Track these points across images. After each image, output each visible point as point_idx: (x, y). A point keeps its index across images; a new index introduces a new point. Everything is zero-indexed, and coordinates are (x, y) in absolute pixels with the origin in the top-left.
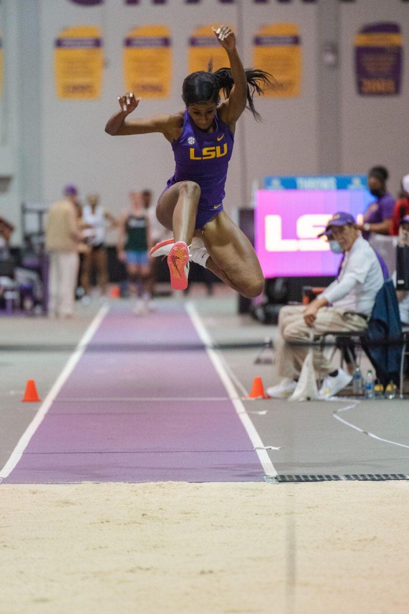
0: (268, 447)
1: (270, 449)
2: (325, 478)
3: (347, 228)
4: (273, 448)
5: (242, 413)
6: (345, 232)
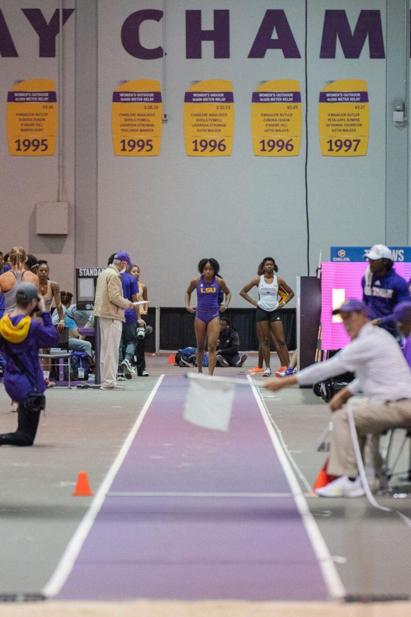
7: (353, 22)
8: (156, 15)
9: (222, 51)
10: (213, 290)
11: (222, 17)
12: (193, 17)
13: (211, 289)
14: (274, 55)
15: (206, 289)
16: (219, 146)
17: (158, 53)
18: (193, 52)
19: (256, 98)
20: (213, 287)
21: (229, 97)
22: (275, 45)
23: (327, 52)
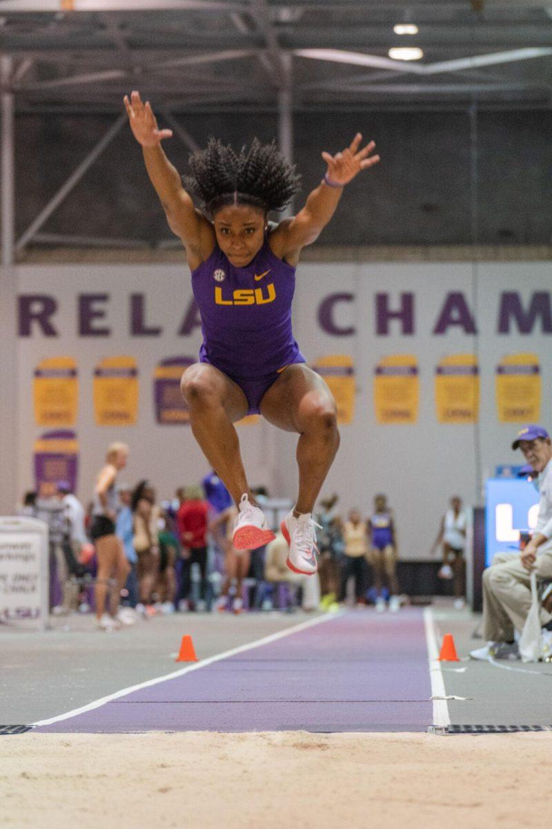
0: (451, 697)
1: (453, 698)
2: (520, 729)
3: (537, 442)
4: (456, 698)
5: (437, 670)
6: (535, 447)
7: (526, 301)
8: (347, 297)
9: (408, 329)
10: (266, 295)
11: (408, 300)
12: (382, 300)
13: (259, 292)
14: (455, 332)
15: (237, 294)
16: (405, 415)
17: (349, 332)
18: (382, 329)
19: (440, 371)
20: (262, 285)
21: (414, 371)
22: (454, 323)
23: (503, 328)
